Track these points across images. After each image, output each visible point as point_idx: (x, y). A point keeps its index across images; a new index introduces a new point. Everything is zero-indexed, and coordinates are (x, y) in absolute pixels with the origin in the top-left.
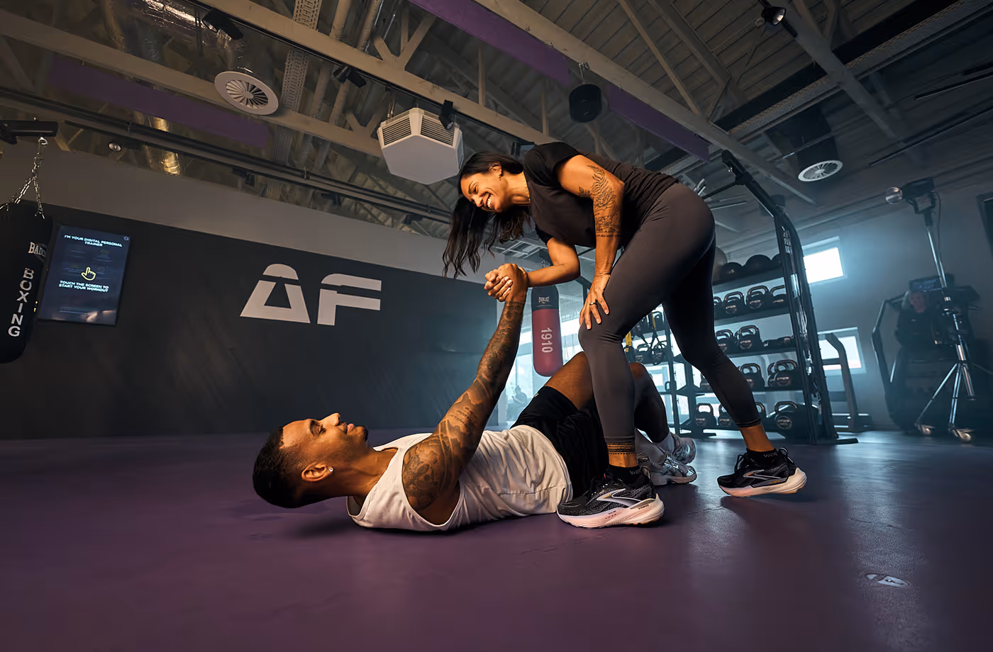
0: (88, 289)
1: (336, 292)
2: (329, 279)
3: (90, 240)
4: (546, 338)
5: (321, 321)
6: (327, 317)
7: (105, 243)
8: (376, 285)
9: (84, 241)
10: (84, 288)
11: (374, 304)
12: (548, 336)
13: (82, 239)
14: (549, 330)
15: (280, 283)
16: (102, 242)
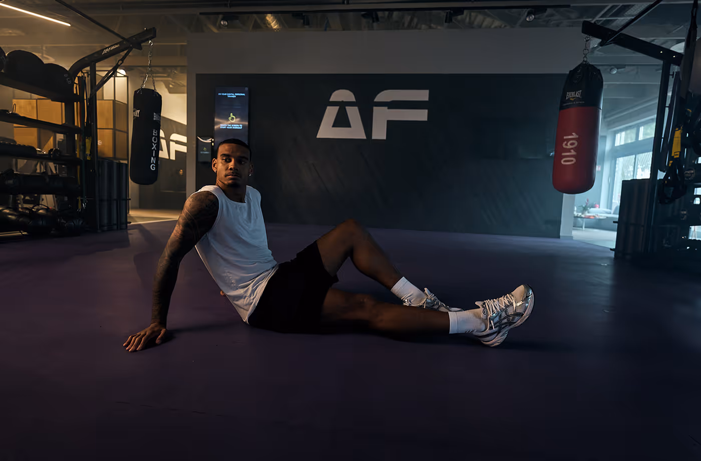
0: (233, 128)
1: (387, 108)
2: (381, 97)
3: (230, 94)
4: (569, 146)
5: (375, 136)
6: (380, 133)
7: (238, 94)
8: (423, 95)
9: (227, 95)
10: (231, 128)
11: (422, 115)
12: (572, 144)
13: (226, 94)
14: (574, 136)
15: (342, 105)
16: (236, 94)
